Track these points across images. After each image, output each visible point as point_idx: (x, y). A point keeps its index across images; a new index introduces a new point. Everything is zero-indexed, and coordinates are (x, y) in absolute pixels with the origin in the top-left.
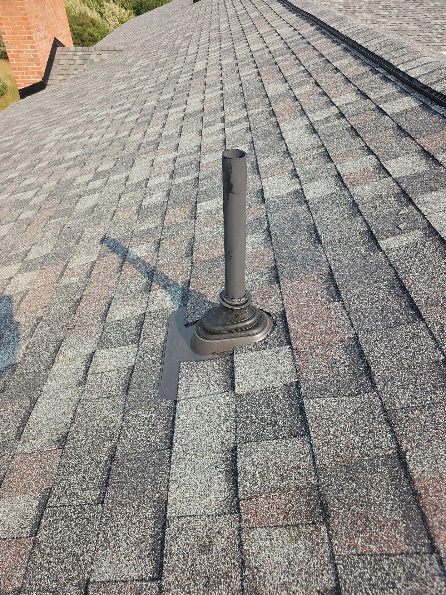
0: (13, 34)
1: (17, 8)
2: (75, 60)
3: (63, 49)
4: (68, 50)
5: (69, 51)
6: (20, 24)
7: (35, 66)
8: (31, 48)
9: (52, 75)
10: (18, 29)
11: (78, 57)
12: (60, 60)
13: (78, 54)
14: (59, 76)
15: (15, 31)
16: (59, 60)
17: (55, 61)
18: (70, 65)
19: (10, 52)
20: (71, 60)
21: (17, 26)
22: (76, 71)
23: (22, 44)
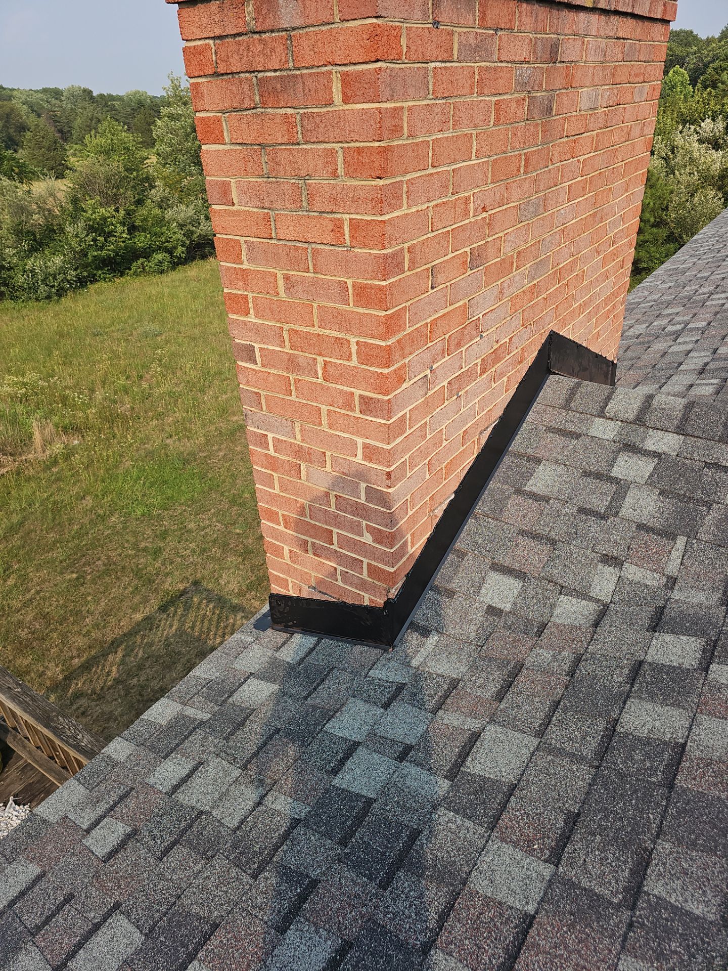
0: (292, 364)
1: (338, 226)
2: (622, 487)
3: (573, 392)
4: (595, 407)
5: (601, 414)
6: (340, 320)
7: (368, 538)
8: (366, 457)
9: (462, 555)
10: (317, 344)
11: (647, 466)
12: (538, 461)
13: (650, 445)
14: (494, 577)
15: (303, 357)
16: (529, 459)
17: (507, 460)
18: (583, 511)
19: (263, 441)
20: (598, 476)
21: (316, 330)
22: (610, 571)
23: (325, 427)
